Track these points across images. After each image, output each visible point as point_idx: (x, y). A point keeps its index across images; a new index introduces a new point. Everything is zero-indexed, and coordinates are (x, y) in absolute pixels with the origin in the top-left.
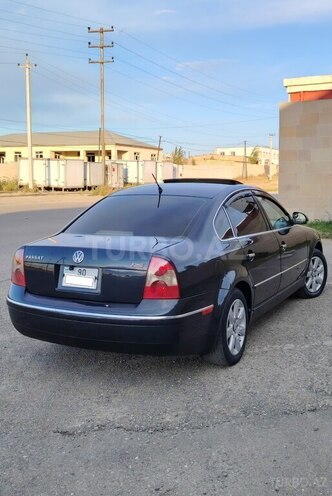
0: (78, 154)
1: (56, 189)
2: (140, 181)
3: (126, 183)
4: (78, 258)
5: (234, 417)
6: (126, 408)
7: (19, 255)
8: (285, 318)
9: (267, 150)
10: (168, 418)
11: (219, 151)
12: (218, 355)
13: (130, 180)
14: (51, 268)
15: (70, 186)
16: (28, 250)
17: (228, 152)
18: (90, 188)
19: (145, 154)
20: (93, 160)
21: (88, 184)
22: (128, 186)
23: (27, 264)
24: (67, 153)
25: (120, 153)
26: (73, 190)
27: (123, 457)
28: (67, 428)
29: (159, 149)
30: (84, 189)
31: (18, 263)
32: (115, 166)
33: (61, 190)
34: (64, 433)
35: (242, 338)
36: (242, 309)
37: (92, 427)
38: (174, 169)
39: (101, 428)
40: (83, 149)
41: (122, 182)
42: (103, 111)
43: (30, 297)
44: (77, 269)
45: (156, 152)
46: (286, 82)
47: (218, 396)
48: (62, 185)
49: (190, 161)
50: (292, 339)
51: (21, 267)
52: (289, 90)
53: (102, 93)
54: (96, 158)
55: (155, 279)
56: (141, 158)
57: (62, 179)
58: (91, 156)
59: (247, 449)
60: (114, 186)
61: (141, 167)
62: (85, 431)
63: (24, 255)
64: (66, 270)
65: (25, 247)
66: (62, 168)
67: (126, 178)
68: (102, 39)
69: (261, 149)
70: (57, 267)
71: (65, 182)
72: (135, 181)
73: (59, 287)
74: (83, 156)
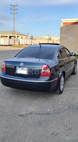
0: (7, 36)
1: (2, 45)
2: (23, 44)
3: (19, 44)
4: (22, 64)
5: (67, 110)
6: (36, 107)
7: (4, 64)
8: (70, 80)
9: (53, 37)
10: (49, 110)
11: (42, 37)
12: (58, 91)
13: (20, 44)
14: (14, 67)
15: (5, 44)
16: (6, 62)
17: (44, 37)
18: (10, 45)
19: (24, 37)
20: (11, 38)
21: (10, 44)
22: (20, 45)
23: (6, 66)
24: (4, 36)
25: (18, 37)
26: (6, 46)
27: (40, 123)
28: (21, 114)
29: (28, 36)
30: (9, 45)
31: (3, 66)
32: (17, 40)
33: (3, 45)
34: (21, 116)
35: (63, 86)
36: (63, 78)
37: (28, 114)
38: (31, 41)
39: (31, 114)
40: (8, 36)
41: (18, 44)
42: (14, 26)
43: (7, 75)
44: (21, 68)
45: (27, 37)
46: (62, 20)
47: (60, 103)
48: (3, 44)
49: (35, 39)
50: (74, 86)
51: (4, 67)
52: (63, 22)
53: (14, 21)
54: (12, 38)
55: (44, 71)
56: (23, 38)
57: (3, 43)
58: (10, 37)
59: (74, 120)
60: (16, 45)
61: (23, 40)
62: (27, 115)
63: (5, 63)
64: (18, 68)
65: (5, 61)
66: (3, 40)
67: (19, 43)
68: (14, 8)
69: (52, 37)
70: (15, 67)
71: (4, 44)
72: (22, 44)
73: (16, 73)
74: (8, 37)
